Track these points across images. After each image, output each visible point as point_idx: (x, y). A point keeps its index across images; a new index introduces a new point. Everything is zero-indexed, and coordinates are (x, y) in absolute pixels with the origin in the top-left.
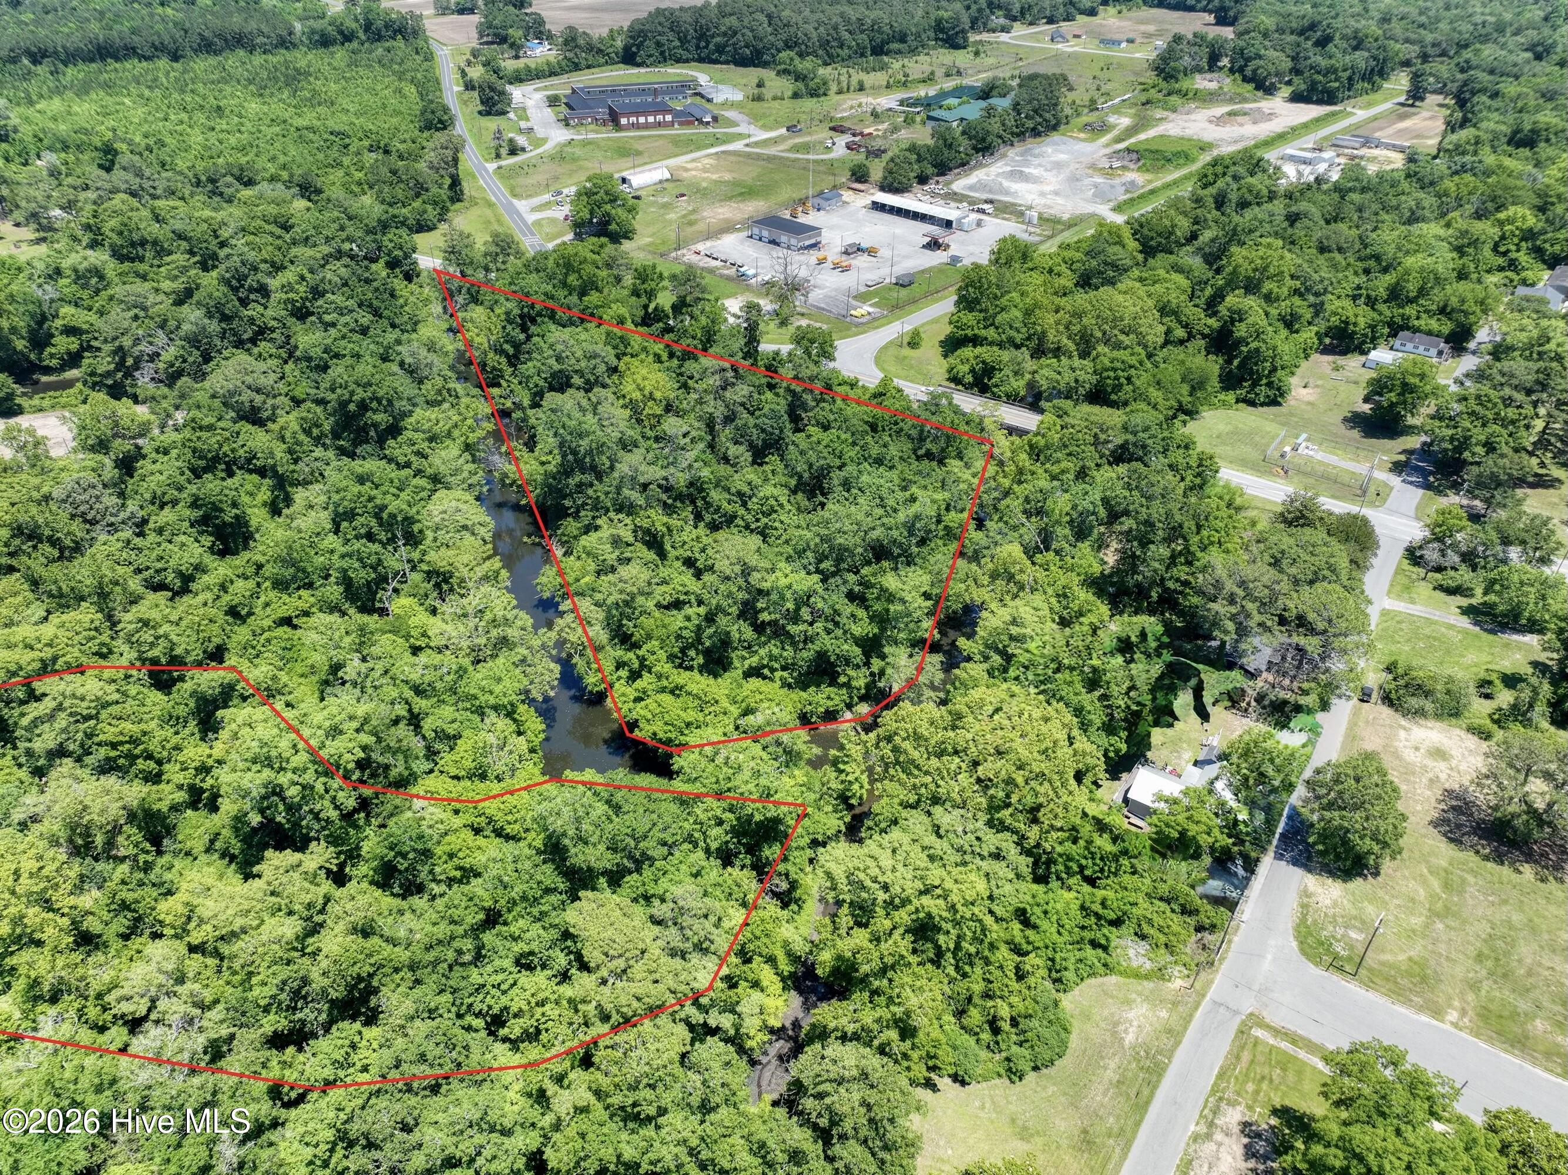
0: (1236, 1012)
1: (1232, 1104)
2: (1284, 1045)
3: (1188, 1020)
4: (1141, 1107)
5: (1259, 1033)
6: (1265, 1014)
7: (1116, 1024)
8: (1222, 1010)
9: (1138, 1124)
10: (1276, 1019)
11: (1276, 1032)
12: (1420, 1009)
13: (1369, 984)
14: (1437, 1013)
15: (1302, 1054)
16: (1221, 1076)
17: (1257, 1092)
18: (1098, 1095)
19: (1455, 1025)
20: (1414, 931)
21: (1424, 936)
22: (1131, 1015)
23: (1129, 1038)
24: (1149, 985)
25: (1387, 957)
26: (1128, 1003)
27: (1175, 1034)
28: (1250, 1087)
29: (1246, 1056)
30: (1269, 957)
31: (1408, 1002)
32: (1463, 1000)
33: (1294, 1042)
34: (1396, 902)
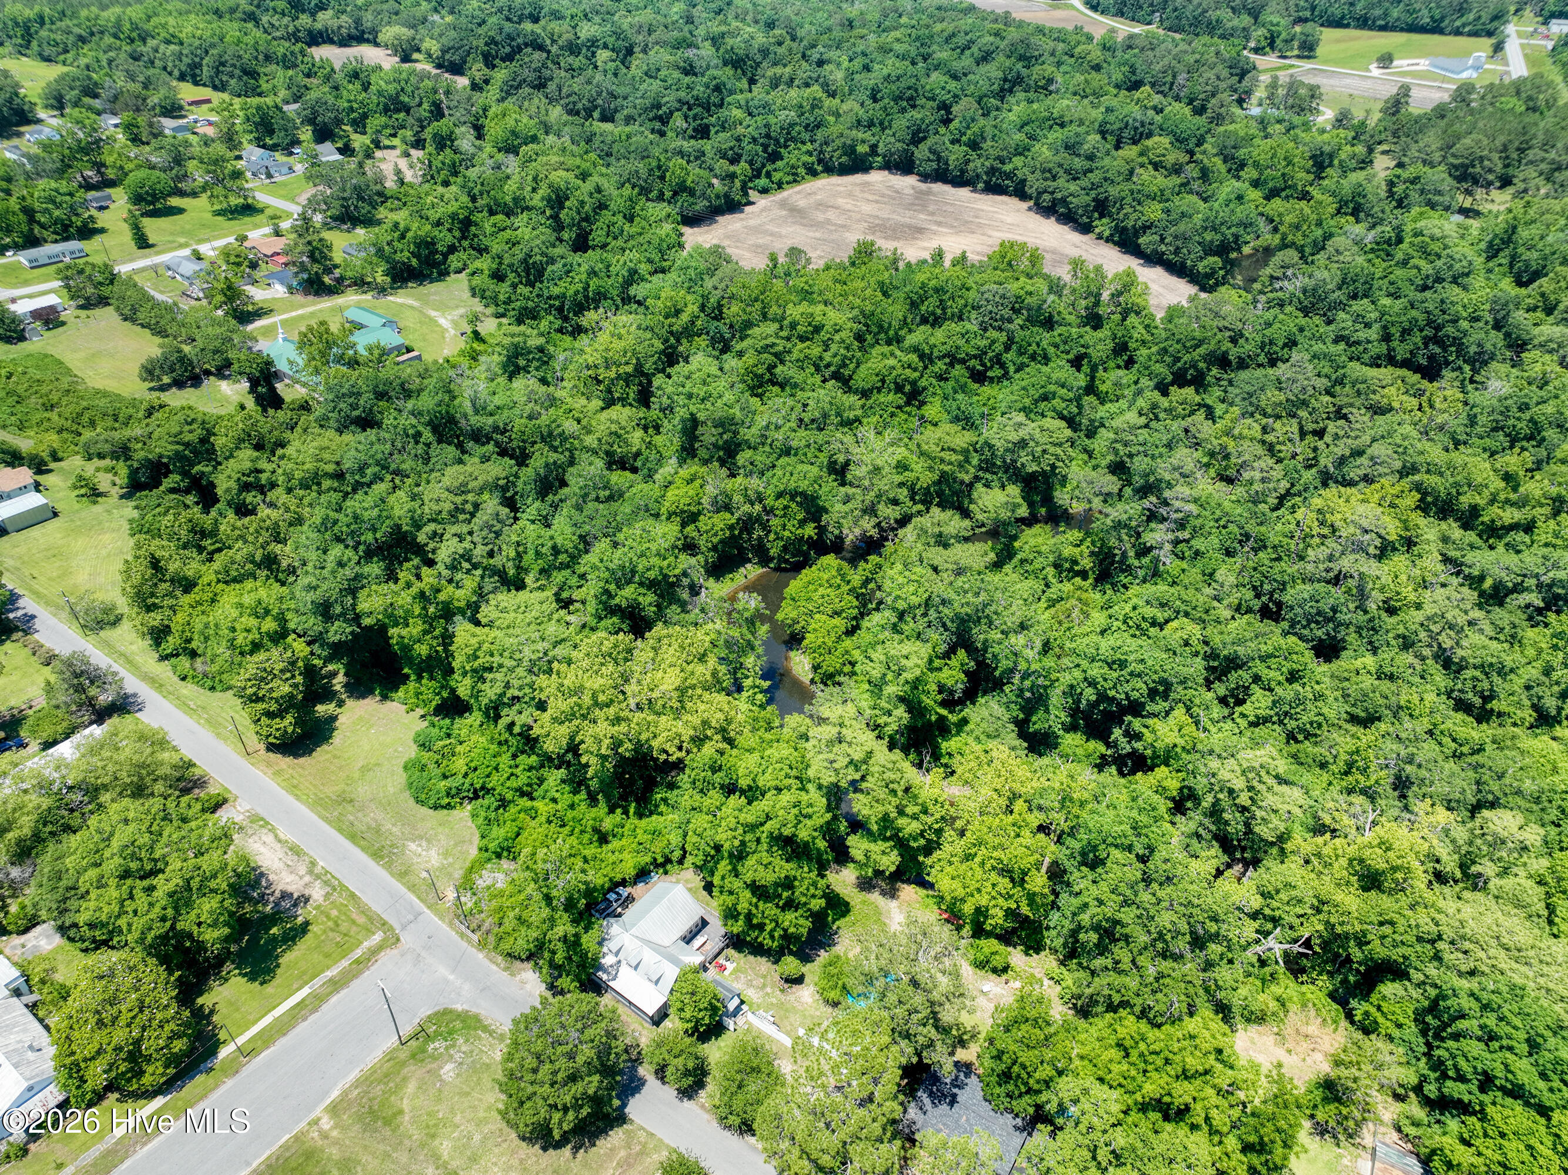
0: (404, 928)
1: (327, 896)
2: (358, 953)
3: (412, 888)
4: (353, 837)
5: (378, 937)
6: (395, 952)
7: (429, 841)
8: (411, 917)
9: (340, 830)
10: (386, 957)
11: (374, 952)
12: (345, 1093)
13: (390, 1056)
14: (334, 1110)
15: (345, 963)
16: (353, 896)
17: (328, 917)
18: (374, 815)
19: (316, 1122)
20: (433, 1136)
21: (423, 1145)
22: (433, 853)
23: (412, 846)
24: (458, 874)
25: (411, 1087)
26: (446, 854)
27: (403, 875)
28: (334, 913)
29: (361, 920)
30: (451, 977)
31: (357, 1084)
32: (336, 1142)
33: (358, 962)
34: (477, 1137)
